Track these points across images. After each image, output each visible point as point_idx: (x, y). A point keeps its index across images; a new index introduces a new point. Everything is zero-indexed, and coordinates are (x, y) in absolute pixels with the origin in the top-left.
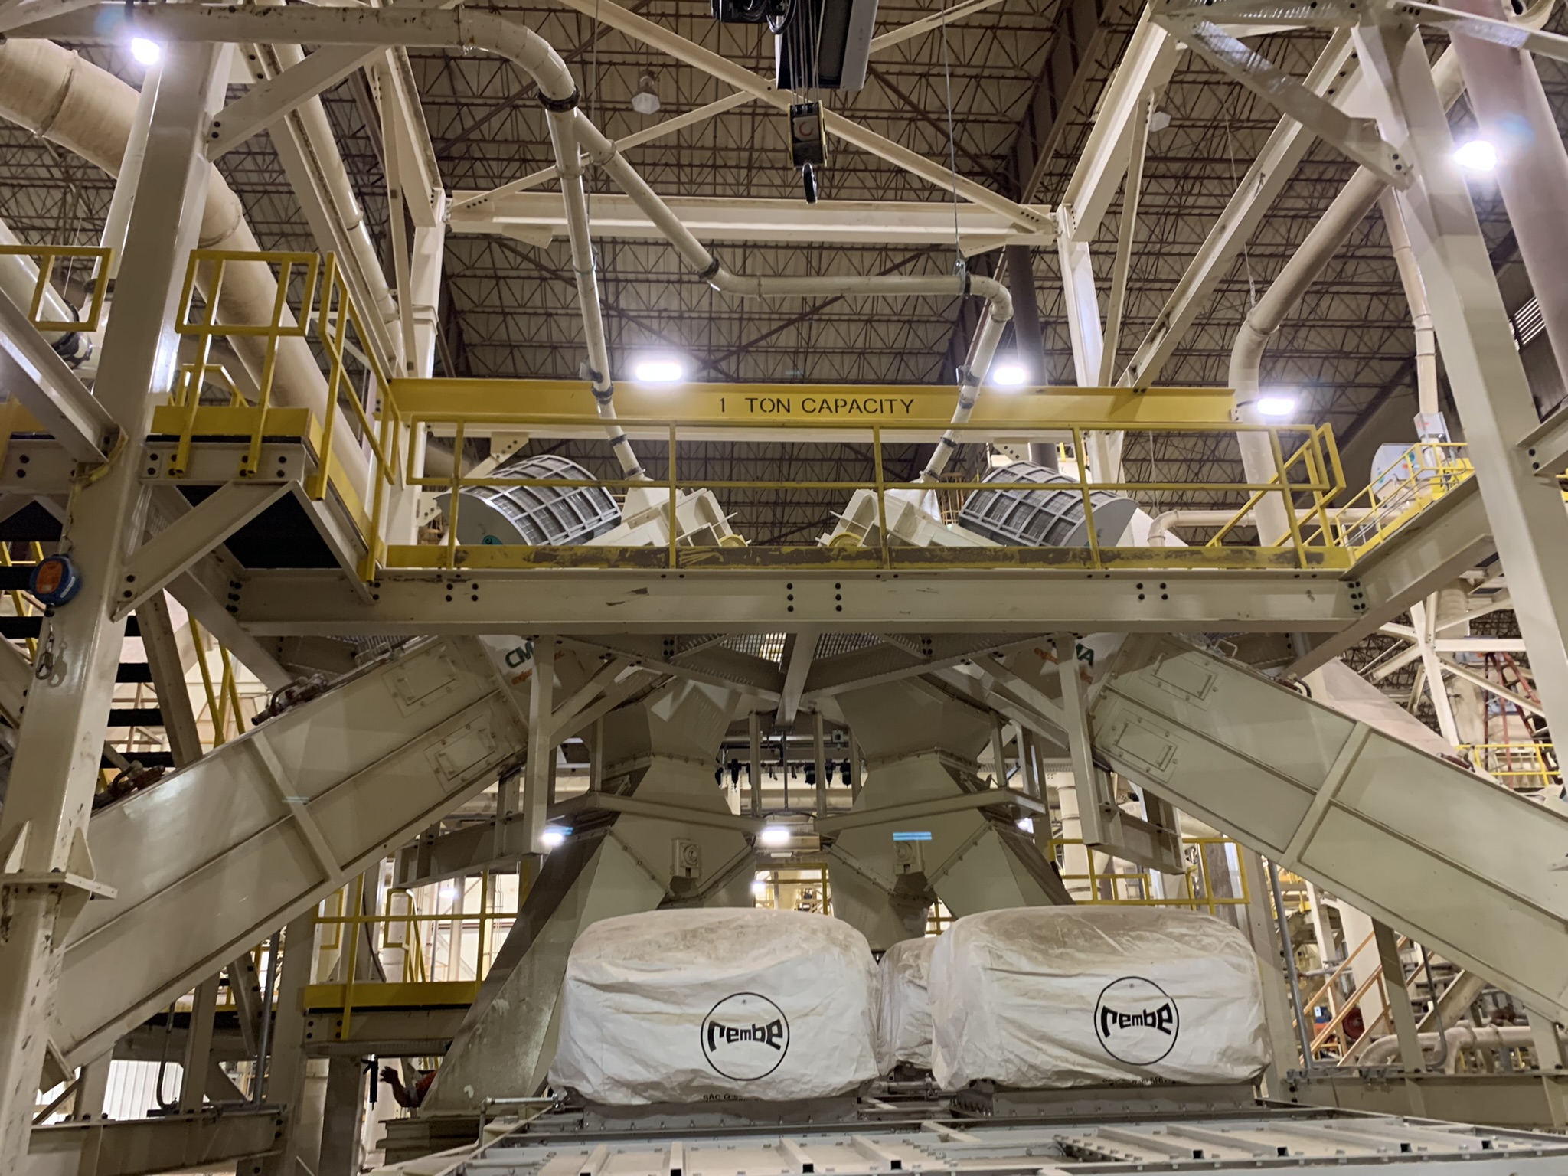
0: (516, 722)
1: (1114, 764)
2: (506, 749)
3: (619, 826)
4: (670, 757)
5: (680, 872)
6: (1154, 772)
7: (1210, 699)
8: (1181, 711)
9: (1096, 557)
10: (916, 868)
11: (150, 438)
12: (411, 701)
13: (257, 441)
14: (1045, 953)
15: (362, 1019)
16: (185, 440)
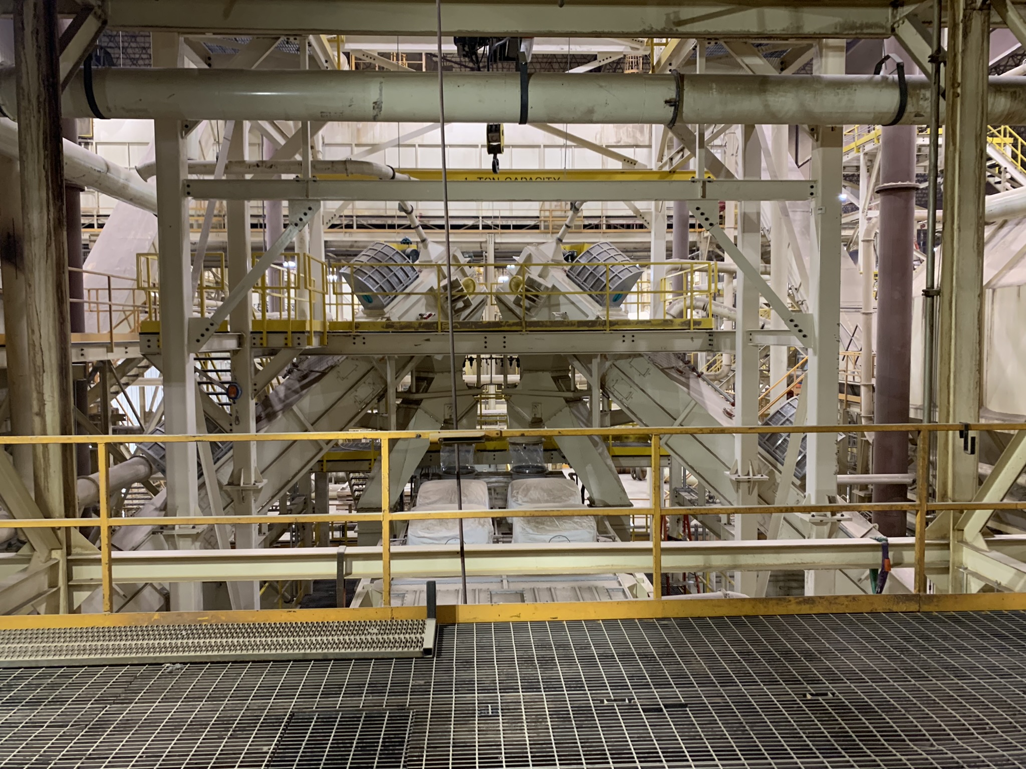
0: (381, 377)
1: (611, 395)
2: (379, 389)
3: (423, 404)
4: (442, 372)
5: (447, 417)
6: (624, 400)
7: (647, 377)
8: (637, 379)
9: (608, 324)
10: (538, 416)
11: (252, 333)
12: (343, 379)
13: (290, 333)
14: (537, 527)
15: (330, 464)
16: (265, 333)
